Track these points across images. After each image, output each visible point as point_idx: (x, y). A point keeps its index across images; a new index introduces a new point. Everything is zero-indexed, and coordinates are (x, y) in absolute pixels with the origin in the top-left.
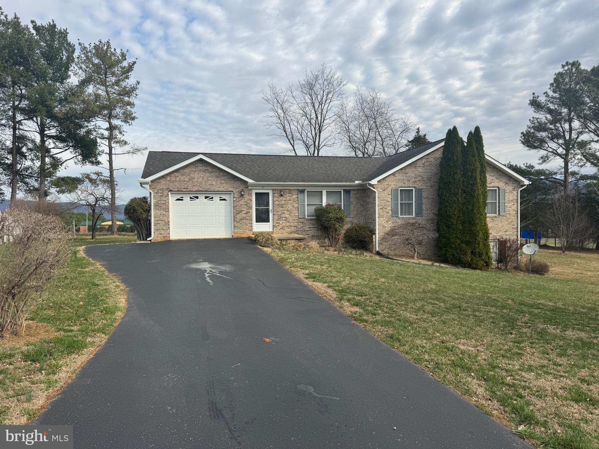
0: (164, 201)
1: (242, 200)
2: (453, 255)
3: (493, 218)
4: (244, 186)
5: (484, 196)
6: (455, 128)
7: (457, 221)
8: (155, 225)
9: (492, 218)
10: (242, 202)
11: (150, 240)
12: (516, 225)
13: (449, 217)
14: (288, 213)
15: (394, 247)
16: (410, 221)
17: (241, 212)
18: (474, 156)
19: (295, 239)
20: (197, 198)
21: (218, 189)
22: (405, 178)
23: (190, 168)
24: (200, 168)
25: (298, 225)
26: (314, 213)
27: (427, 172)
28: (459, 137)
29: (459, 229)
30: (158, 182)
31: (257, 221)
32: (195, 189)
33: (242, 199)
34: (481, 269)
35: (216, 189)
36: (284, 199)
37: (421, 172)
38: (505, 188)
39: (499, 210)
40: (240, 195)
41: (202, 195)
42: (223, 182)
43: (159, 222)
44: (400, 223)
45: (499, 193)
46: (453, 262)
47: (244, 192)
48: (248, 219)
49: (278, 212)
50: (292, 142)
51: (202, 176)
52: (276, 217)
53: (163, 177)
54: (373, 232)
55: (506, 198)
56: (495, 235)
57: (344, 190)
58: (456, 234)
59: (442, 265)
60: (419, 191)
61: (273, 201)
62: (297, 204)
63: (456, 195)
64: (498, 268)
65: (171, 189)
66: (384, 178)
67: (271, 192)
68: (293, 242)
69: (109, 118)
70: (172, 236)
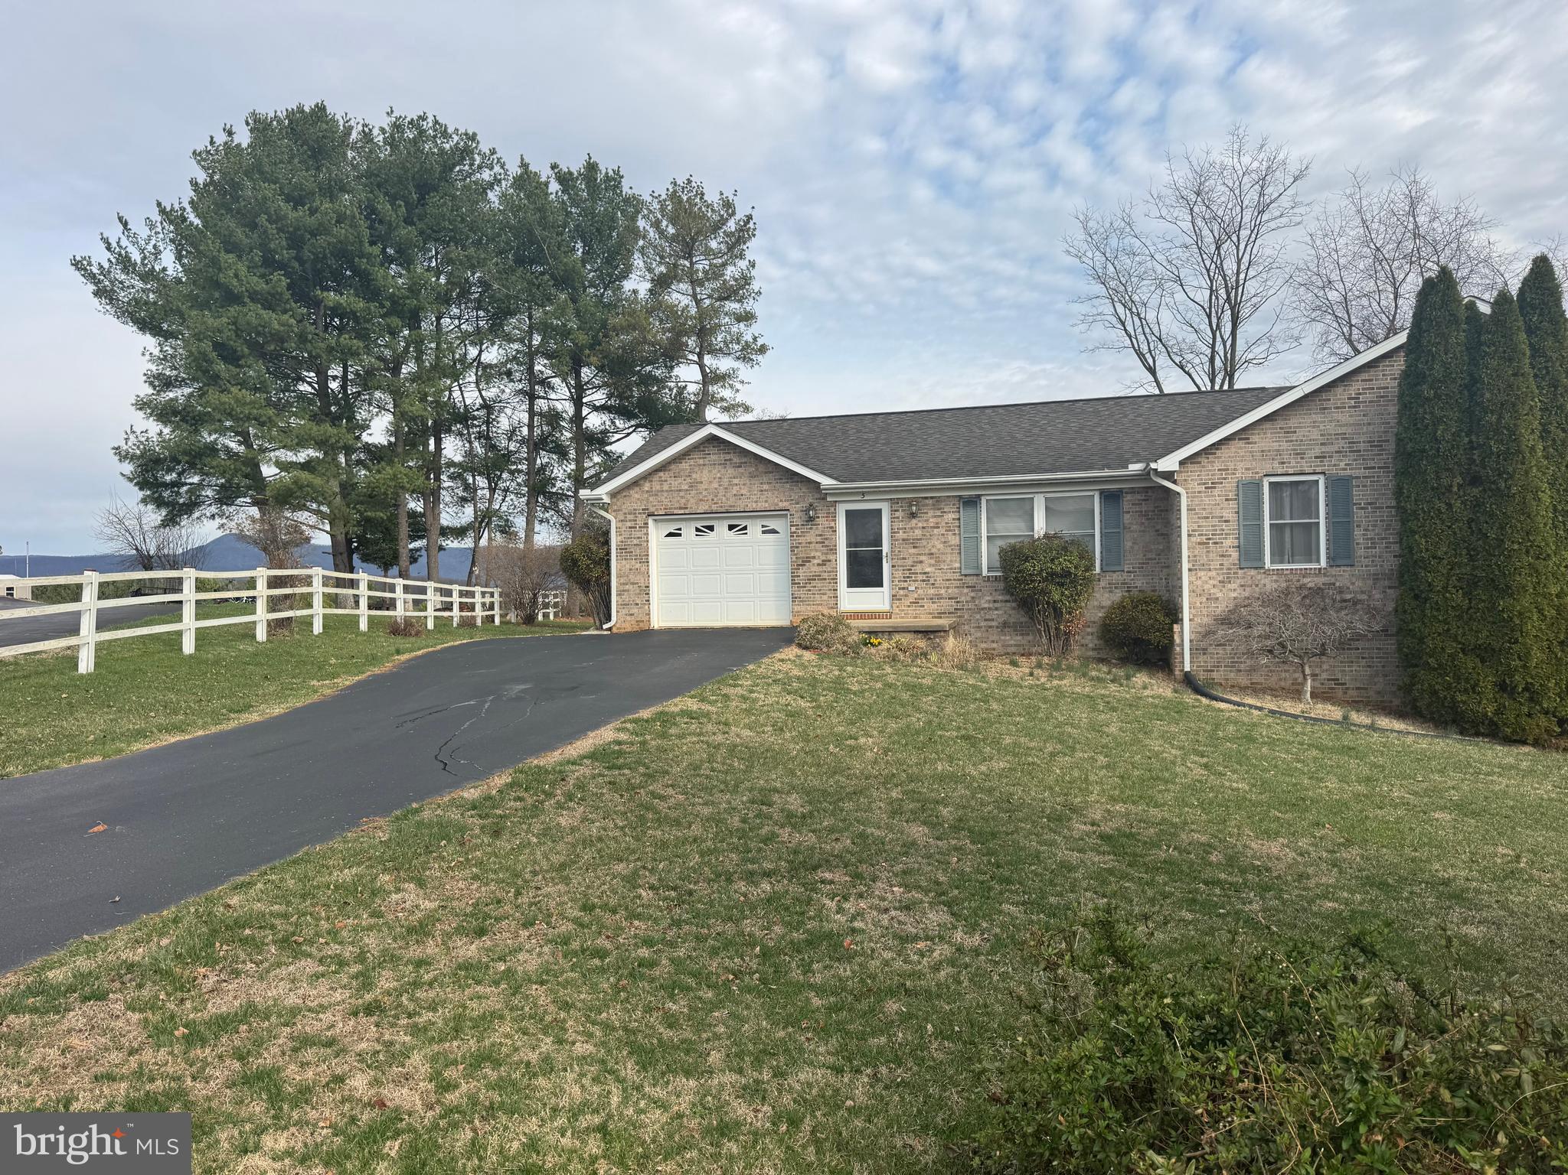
0: (639, 538)
1: (812, 532)
2: (1434, 692)
4: (817, 496)
7: (1448, 577)
8: (619, 595)
10: (811, 536)
11: (610, 629)
14: (933, 562)
16: (1306, 580)
17: (810, 562)
19: (915, 632)
20: (711, 528)
21: (754, 505)
22: (1285, 445)
23: (690, 458)
24: (713, 457)
25: (961, 594)
26: (1002, 562)
27: (1369, 424)
29: (1453, 607)
31: (853, 583)
32: (702, 508)
33: (811, 529)
35: (752, 506)
36: (920, 525)
37: (1346, 425)
40: (805, 518)
41: (721, 522)
42: (766, 487)
43: (627, 587)
44: (1268, 587)
47: (814, 509)
48: (826, 579)
49: (904, 559)
50: (1150, 361)
51: (719, 475)
52: (899, 574)
53: (635, 483)
54: (1173, 614)
57: (1102, 492)
58: (1445, 622)
60: (1340, 487)
61: (893, 532)
62: (957, 538)
63: (1443, 494)
65: (652, 509)
66: (1207, 451)
67: (885, 508)
68: (905, 639)
69: (700, 355)
70: (658, 620)
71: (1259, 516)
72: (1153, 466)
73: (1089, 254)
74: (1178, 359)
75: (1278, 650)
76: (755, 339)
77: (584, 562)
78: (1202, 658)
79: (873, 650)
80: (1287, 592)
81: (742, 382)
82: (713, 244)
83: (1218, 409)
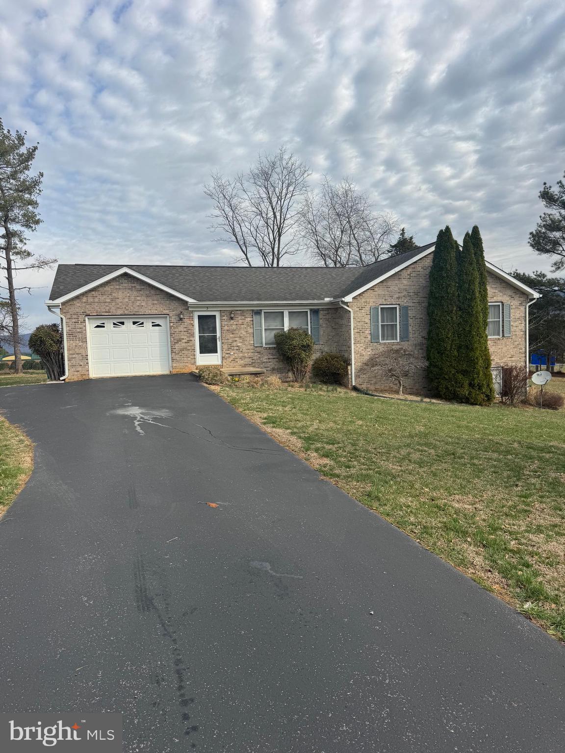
0: (80, 328)
1: (182, 326)
2: (447, 388)
3: (496, 341)
4: (183, 307)
5: (485, 313)
6: (448, 228)
7: (451, 346)
8: (69, 360)
9: (494, 341)
10: (181, 328)
11: (64, 380)
12: (524, 349)
13: (441, 341)
14: (241, 341)
15: (374, 380)
16: (394, 347)
17: (181, 341)
18: (471, 264)
19: (251, 374)
20: (123, 323)
21: (150, 311)
22: (386, 293)
23: (112, 285)
24: (125, 285)
25: (254, 356)
26: (273, 340)
28: (453, 239)
29: (453, 356)
30: (71, 305)
31: (201, 353)
32: (120, 312)
33: (181, 324)
34: (481, 405)
35: (148, 312)
36: (235, 323)
37: (407, 285)
38: (511, 302)
39: (503, 331)
40: (178, 319)
41: (128, 320)
42: (156, 302)
43: (74, 356)
44: (381, 350)
45: (503, 309)
46: (447, 397)
47: (183, 315)
48: (189, 350)
49: (228, 339)
50: (244, 249)
51: (128, 295)
52: (226, 347)
53: (77, 297)
54: (348, 362)
55: (511, 316)
56: (498, 362)
57: (311, 310)
58: (450, 362)
59: (434, 401)
60: (405, 309)
61: (221, 326)
62: (252, 329)
63: (449, 313)
64: (502, 402)
65: (88, 312)
66: (361, 294)
67: (218, 315)
68: (248, 377)
70: (94, 374)
71: (378, 322)
72: (343, 299)
75: (391, 373)
78: (358, 379)
80: (387, 352)
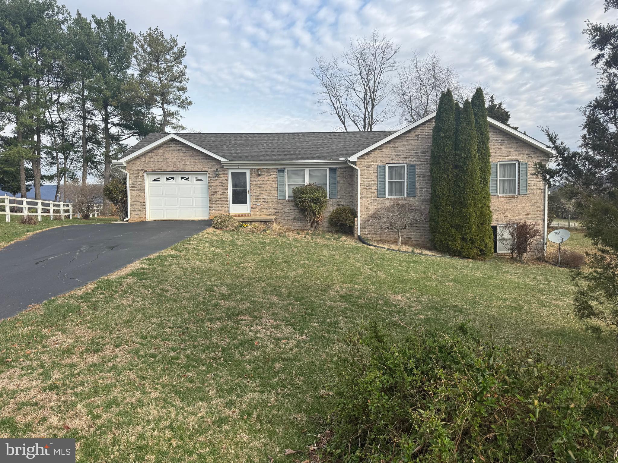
0: (140, 182)
1: (218, 181)
3: (509, 199)
4: (219, 166)
6: (448, 90)
7: (447, 201)
8: (131, 206)
10: (217, 183)
11: (127, 221)
12: (542, 207)
14: (267, 194)
16: (399, 202)
17: (217, 193)
20: (173, 178)
22: (394, 153)
23: (164, 147)
24: (173, 148)
25: (278, 207)
26: (293, 194)
27: (422, 146)
29: (448, 211)
30: (133, 163)
31: (235, 202)
32: (169, 169)
33: (217, 179)
35: (191, 169)
36: (262, 179)
37: (414, 146)
38: (527, 161)
39: (518, 189)
40: (214, 175)
41: (177, 176)
42: (197, 161)
43: (135, 203)
44: (387, 204)
45: (519, 168)
47: (218, 171)
48: (223, 200)
49: (255, 192)
50: (342, 119)
51: (176, 156)
52: (254, 198)
53: (138, 158)
54: (355, 214)
55: (528, 174)
56: (512, 218)
57: (330, 168)
58: (445, 217)
60: (412, 168)
61: (251, 182)
62: (276, 184)
63: (446, 171)
64: (512, 258)
65: (146, 169)
66: (367, 154)
67: (248, 172)
68: (257, 224)
69: (162, 104)
70: (150, 217)
71: (384, 179)
72: (349, 159)
73: (321, 75)
74: (353, 119)
75: (390, 227)
76: (187, 99)
77: (115, 191)
78: (364, 230)
79: (244, 229)
80: (393, 206)
81: (181, 117)
82: (168, 57)
83: (369, 138)
